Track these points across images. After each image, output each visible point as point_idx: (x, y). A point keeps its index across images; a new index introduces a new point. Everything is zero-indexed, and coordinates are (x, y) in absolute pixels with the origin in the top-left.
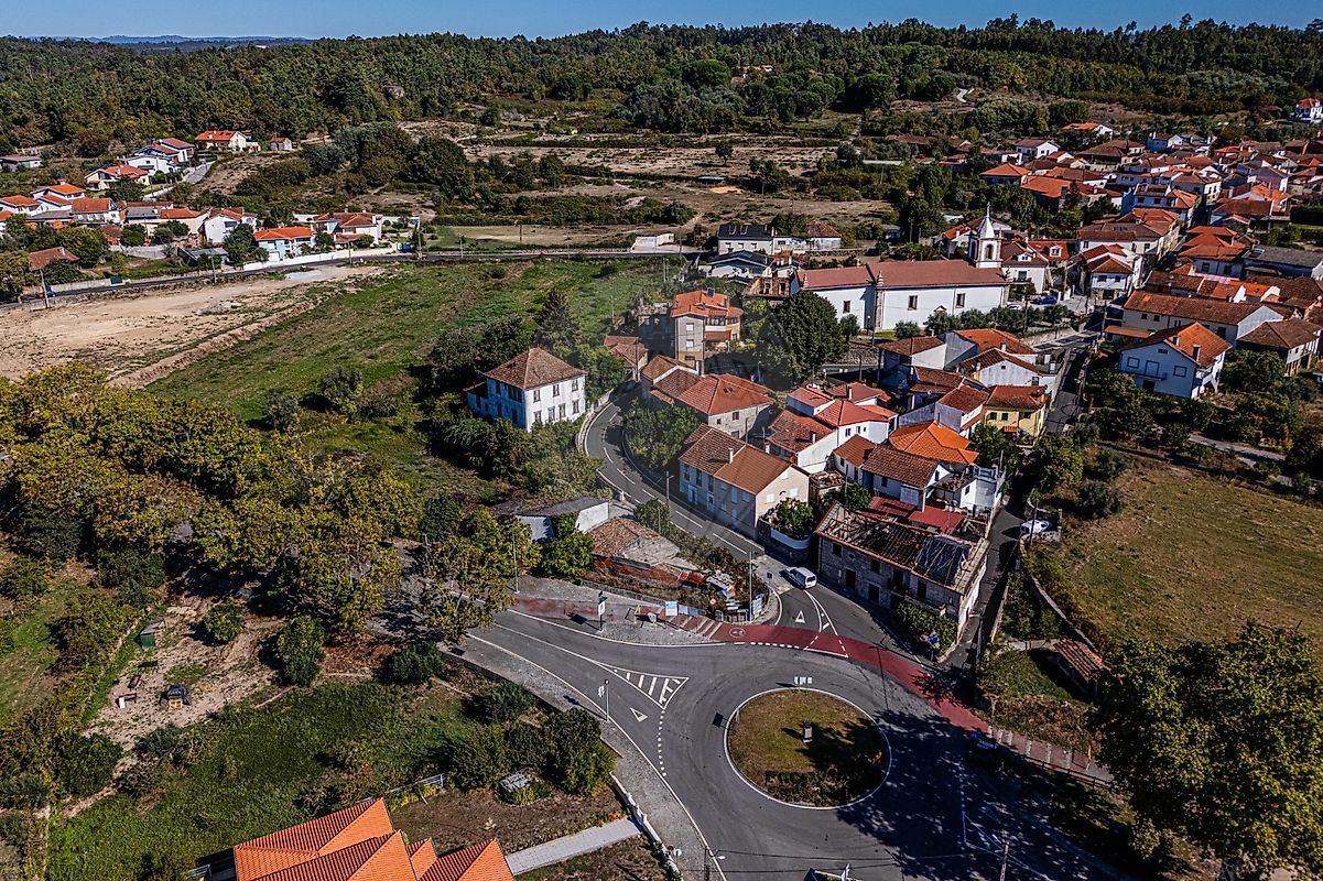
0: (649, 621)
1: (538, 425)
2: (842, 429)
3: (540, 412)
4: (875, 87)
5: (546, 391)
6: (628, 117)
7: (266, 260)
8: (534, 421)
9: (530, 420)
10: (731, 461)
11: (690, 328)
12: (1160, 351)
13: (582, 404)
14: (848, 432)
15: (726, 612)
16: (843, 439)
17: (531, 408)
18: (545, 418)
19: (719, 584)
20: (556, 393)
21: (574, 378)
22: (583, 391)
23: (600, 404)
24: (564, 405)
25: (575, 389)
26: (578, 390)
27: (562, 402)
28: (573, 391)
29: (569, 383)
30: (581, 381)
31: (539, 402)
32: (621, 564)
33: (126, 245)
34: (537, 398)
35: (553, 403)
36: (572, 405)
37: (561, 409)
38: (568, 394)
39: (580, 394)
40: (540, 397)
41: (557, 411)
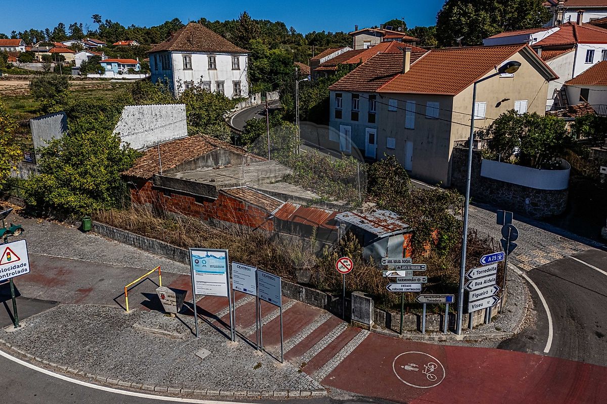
0: (161, 309)
2: (582, 49)
3: (191, 82)
5: (200, 60)
10: (407, 69)
13: (244, 87)
14: (590, 55)
15: (380, 299)
16: (582, 67)
17: (180, 76)
19: (369, 227)
20: (212, 65)
21: (234, 54)
22: (245, 73)
23: (269, 99)
24: (223, 83)
25: (236, 66)
26: (239, 69)
27: (220, 79)
28: (233, 69)
29: (229, 58)
30: (243, 60)
31: (191, 71)
32: (169, 192)
33: (21, 62)
34: (187, 66)
35: (208, 77)
36: (232, 85)
37: (218, 86)
38: (227, 71)
39: (242, 76)
40: (191, 66)
41: (214, 87)
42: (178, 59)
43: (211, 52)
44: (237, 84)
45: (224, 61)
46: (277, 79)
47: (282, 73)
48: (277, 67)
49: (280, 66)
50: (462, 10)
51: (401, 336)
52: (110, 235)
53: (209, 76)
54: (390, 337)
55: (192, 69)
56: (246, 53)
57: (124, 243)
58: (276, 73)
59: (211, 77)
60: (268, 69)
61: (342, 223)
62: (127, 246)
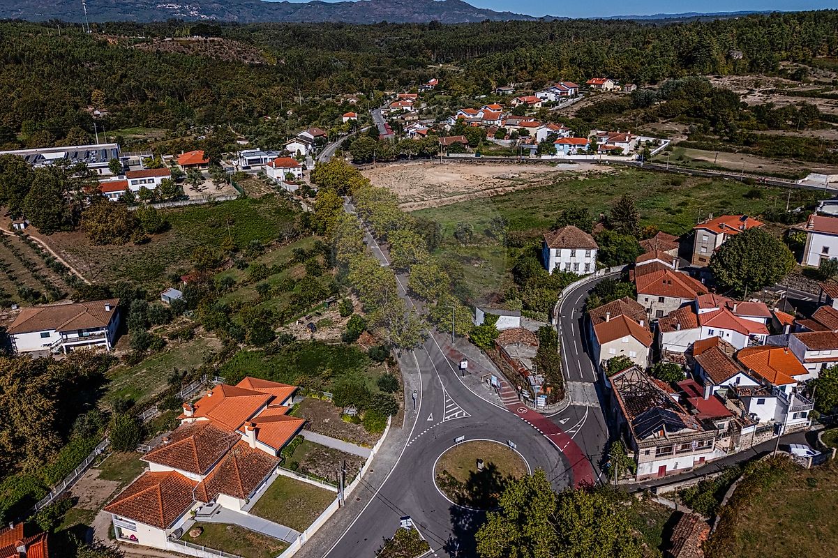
0: (487, 382)
1: (556, 270)
2: (706, 329)
3: (560, 263)
5: (566, 253)
7: (554, 155)
8: (554, 268)
9: (552, 267)
10: (608, 321)
11: (705, 238)
13: (592, 266)
14: (712, 332)
16: (706, 336)
17: (553, 261)
18: (562, 268)
20: (573, 255)
21: (588, 249)
22: (594, 259)
23: (612, 271)
24: (578, 264)
25: (588, 256)
26: (590, 257)
27: (577, 262)
28: (586, 257)
29: (584, 251)
30: (593, 252)
31: (560, 257)
33: (495, 138)
34: (558, 255)
35: (570, 260)
36: (584, 266)
37: (575, 266)
38: (582, 258)
39: (592, 261)
40: (560, 255)
41: (572, 266)
42: (553, 251)
43: (573, 247)
44: (587, 265)
45: (580, 253)
56: (595, 248)
57: (489, 361)
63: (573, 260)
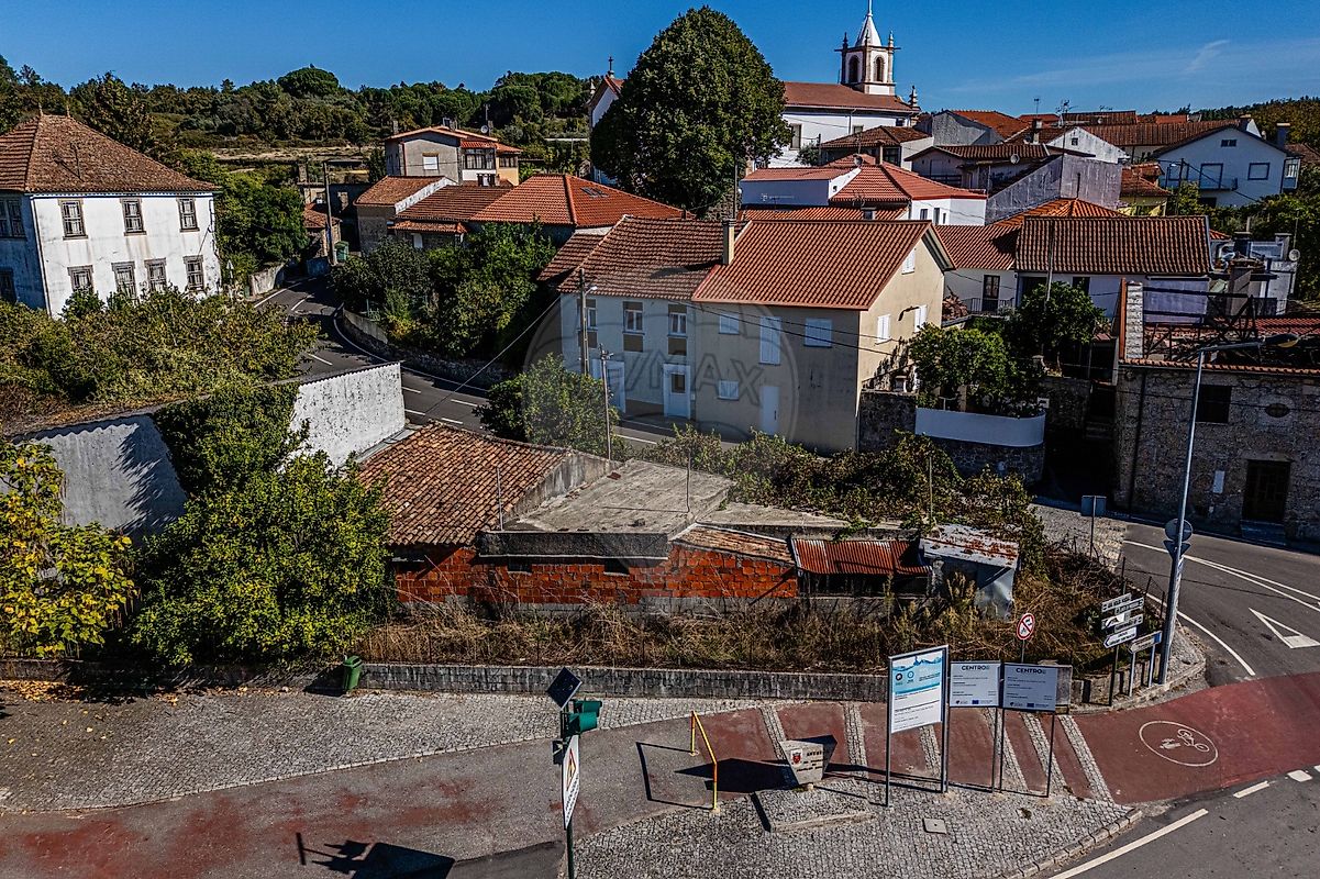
1: (83, 303)
2: (916, 210)
3: (87, 271)
4: (518, 98)
5: (103, 212)
6: (208, 127)
8: (68, 293)
9: (59, 291)
10: (731, 257)
11: (430, 162)
12: (1224, 143)
13: (211, 267)
14: (923, 217)
17: (59, 260)
18: (105, 287)
19: (985, 559)
20: (134, 224)
21: (184, 194)
22: (211, 237)
23: (256, 290)
24: (162, 263)
25: (189, 223)
26: (197, 229)
27: (156, 255)
28: (182, 230)
29: (171, 204)
30: (204, 206)
31: (82, 241)
32: (526, 564)
34: (74, 228)
35: (126, 252)
36: (183, 267)
37: (151, 272)
38: (169, 236)
39: (203, 244)
40: (82, 227)
41: (141, 276)
42: (47, 212)
43: (128, 190)
44: (193, 265)
45: (160, 210)
46: (270, 244)
47: (281, 231)
48: (268, 217)
49: (276, 215)
50: (667, 118)
51: (1111, 709)
52: (431, 684)
53: (129, 250)
54: (1098, 716)
55: (84, 235)
56: (211, 190)
57: (472, 691)
58: (267, 231)
59: (133, 251)
60: (246, 222)
61: (937, 559)
62: (488, 697)
63: (135, 250)
